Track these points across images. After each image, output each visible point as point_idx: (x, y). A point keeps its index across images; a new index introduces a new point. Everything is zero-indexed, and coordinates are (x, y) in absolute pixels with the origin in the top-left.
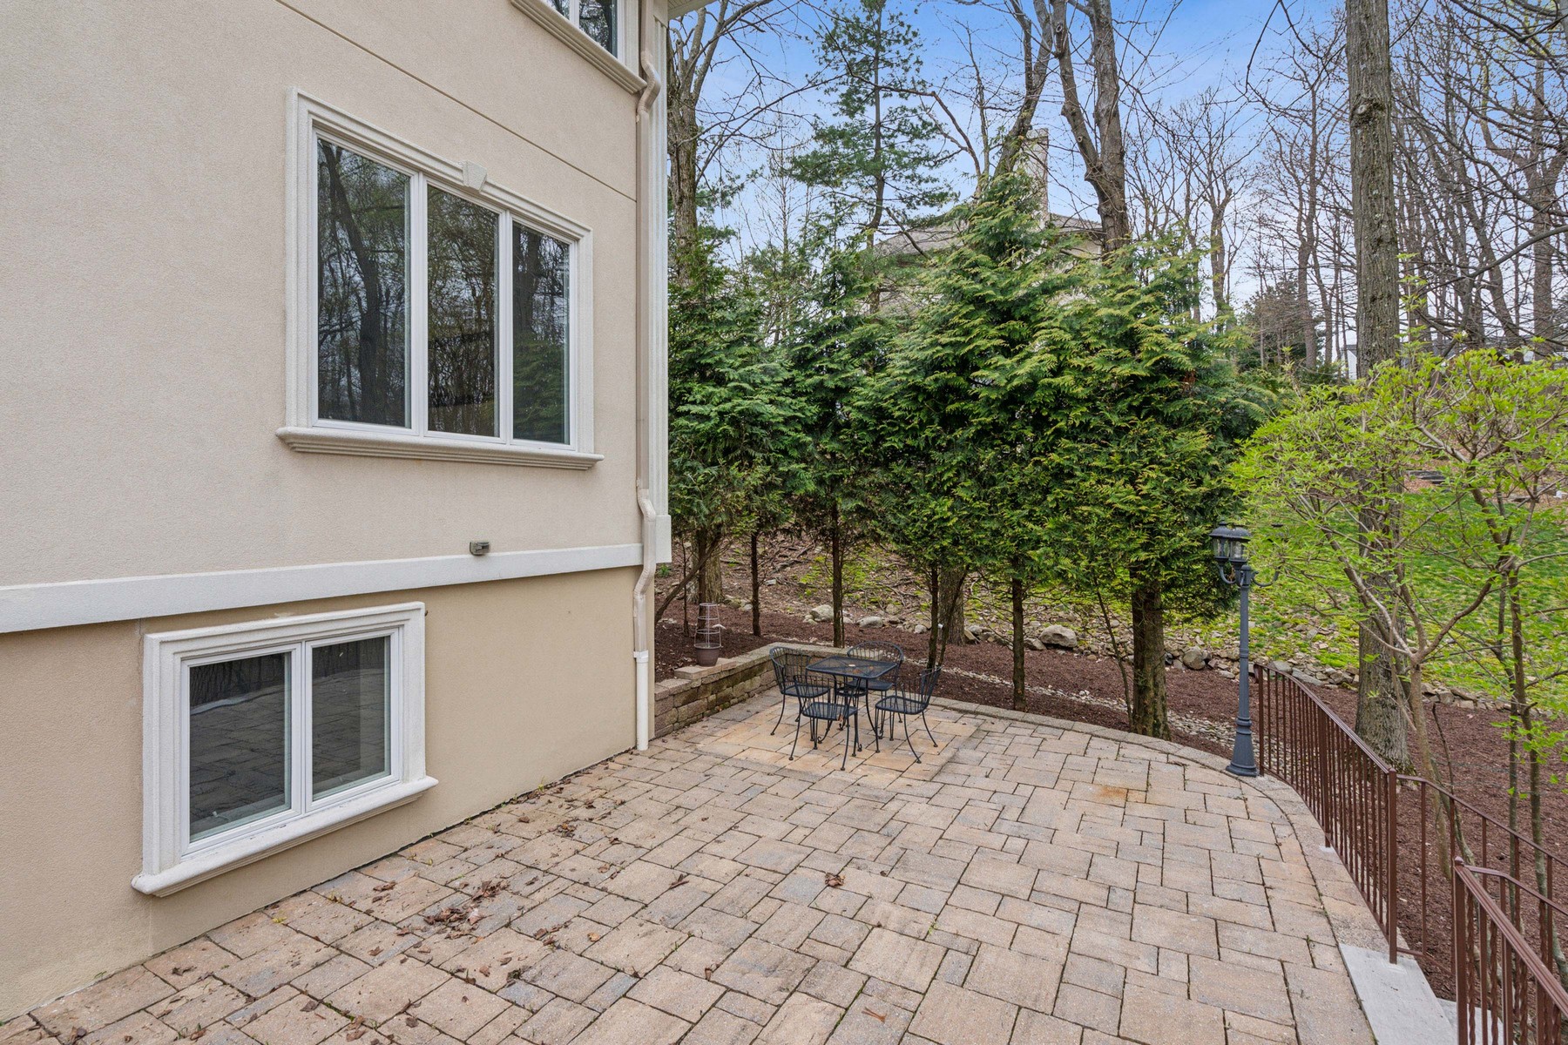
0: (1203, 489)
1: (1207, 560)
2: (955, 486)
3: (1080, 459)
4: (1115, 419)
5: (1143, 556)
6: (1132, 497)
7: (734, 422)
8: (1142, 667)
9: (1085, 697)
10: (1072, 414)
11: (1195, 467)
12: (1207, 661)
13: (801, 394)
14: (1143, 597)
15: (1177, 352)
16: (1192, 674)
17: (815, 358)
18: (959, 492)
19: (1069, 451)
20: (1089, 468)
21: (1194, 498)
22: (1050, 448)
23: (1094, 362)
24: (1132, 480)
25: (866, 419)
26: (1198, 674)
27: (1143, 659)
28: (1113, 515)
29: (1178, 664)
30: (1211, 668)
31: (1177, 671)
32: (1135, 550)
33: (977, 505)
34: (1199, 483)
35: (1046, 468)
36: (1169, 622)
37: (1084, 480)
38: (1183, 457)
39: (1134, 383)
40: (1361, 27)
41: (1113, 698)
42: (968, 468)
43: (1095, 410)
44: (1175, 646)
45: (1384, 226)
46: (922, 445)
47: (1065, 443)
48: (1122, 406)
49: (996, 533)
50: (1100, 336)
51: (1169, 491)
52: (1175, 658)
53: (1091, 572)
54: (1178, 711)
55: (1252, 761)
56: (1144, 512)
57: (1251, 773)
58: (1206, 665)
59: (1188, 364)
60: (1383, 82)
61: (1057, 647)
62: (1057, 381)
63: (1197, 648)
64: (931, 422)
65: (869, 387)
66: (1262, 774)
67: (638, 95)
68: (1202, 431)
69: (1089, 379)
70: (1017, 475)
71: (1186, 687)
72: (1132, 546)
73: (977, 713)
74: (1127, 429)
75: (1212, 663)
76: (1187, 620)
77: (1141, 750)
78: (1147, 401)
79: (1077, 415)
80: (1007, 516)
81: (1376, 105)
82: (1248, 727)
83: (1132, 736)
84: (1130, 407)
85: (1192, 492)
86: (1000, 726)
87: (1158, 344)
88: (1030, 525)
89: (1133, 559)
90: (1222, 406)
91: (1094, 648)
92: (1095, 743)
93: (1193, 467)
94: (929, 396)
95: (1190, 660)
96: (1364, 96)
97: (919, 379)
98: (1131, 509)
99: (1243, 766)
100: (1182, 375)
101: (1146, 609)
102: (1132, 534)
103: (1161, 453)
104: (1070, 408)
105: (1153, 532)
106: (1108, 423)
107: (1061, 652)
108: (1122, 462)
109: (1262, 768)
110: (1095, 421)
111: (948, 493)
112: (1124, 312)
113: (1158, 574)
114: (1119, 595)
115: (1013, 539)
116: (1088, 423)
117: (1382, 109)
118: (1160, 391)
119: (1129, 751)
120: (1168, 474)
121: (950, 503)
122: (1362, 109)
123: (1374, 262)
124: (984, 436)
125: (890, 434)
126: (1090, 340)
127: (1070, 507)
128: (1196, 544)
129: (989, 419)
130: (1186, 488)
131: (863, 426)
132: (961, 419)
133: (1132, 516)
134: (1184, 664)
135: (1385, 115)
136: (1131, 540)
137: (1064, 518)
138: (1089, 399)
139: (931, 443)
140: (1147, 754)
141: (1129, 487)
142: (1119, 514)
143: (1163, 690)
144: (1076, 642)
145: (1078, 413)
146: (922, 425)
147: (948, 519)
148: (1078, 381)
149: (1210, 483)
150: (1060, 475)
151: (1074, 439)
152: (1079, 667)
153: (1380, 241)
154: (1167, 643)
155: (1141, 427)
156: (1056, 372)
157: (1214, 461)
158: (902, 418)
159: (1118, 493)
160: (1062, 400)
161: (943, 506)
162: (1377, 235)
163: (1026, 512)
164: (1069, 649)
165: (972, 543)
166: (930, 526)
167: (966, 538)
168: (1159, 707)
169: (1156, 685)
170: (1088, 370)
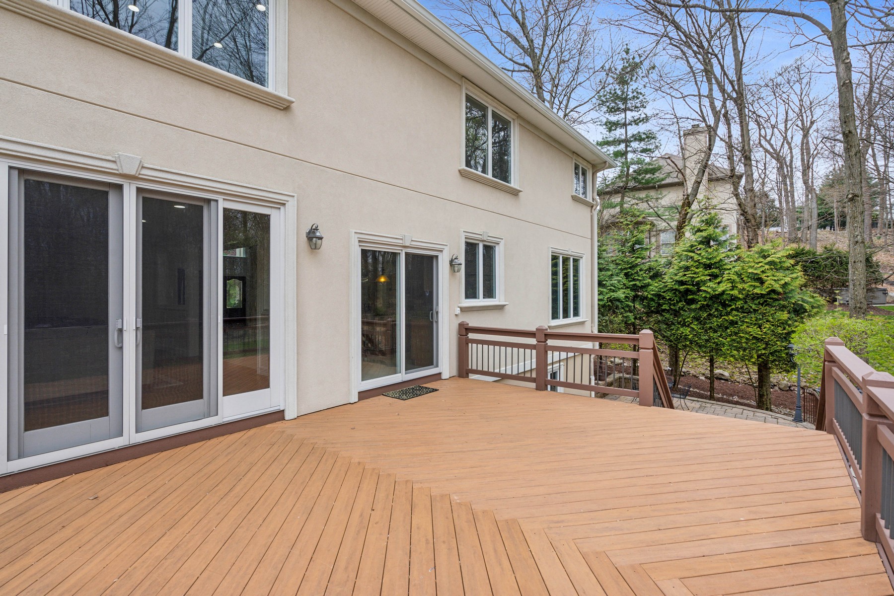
0: (785, 331)
1: (787, 354)
2: (691, 323)
3: (740, 318)
4: (754, 306)
5: (763, 352)
6: (760, 333)
7: (611, 301)
8: (762, 388)
9: (736, 398)
10: (737, 303)
11: (784, 323)
12: (790, 387)
13: (628, 288)
14: (763, 365)
15: (777, 287)
16: (783, 392)
17: (632, 274)
18: (692, 326)
19: (736, 315)
20: (743, 321)
21: (782, 333)
22: (728, 314)
23: (746, 286)
24: (760, 327)
25: (654, 298)
26: (785, 392)
27: (762, 385)
28: (753, 338)
29: (776, 388)
30: (792, 390)
31: (776, 391)
32: (761, 350)
33: (700, 331)
34: (784, 329)
35: (727, 320)
36: (773, 373)
37: (742, 326)
38: (779, 320)
39: (762, 296)
40: (850, 168)
41: (747, 400)
42: (697, 319)
43: (746, 302)
44: (775, 381)
45: (859, 237)
46: (677, 309)
47: (734, 312)
48: (756, 302)
49: (707, 341)
50: (748, 277)
51: (773, 331)
52: (775, 385)
53: (744, 356)
54: (776, 406)
55: (801, 418)
56: (764, 338)
57: (801, 421)
58: (789, 389)
59: (781, 290)
60: (858, 187)
61: (721, 379)
62: (732, 292)
63: (785, 382)
64: (681, 301)
65: (655, 286)
66: (804, 422)
67: (592, 207)
68: (786, 312)
69: (744, 292)
70: (715, 322)
71: (780, 397)
72: (760, 348)
73: (698, 401)
74: (758, 310)
75: (792, 389)
76: (780, 372)
77: (761, 413)
78: (766, 301)
79: (739, 304)
80: (711, 335)
81: (856, 196)
82: (800, 407)
83: (758, 410)
84: (759, 302)
85: (781, 332)
86: (708, 405)
87: (770, 284)
88: (721, 339)
89: (760, 353)
90: (793, 304)
91: (738, 380)
92: (745, 411)
93: (782, 323)
94: (680, 292)
95: (782, 387)
96: (851, 191)
97: (677, 287)
98: (760, 337)
99: (798, 419)
100: (779, 294)
101: (764, 369)
102: (759, 344)
103: (770, 319)
104: (737, 301)
105: (767, 344)
106: (751, 307)
107: (723, 381)
108: (756, 320)
109: (804, 420)
110: (746, 306)
111: (688, 326)
112: (758, 272)
113: (769, 358)
114: (754, 363)
115: (714, 343)
116: (743, 306)
117: (858, 197)
118: (770, 298)
119: (757, 414)
120: (773, 325)
121: (689, 329)
122: (850, 196)
123: (855, 249)
124: (703, 308)
125: (665, 304)
126: (744, 279)
127: (736, 334)
128: (783, 349)
129: (705, 303)
130: (780, 330)
131: (652, 300)
132: (693, 301)
133: (759, 339)
134: (779, 388)
135: (859, 199)
136: (759, 346)
137: (734, 337)
138: (744, 298)
139: (682, 309)
140: (764, 415)
141: (759, 329)
142: (754, 338)
143: (770, 396)
144: (729, 378)
145: (739, 303)
146: (678, 302)
147: (689, 335)
148: (740, 292)
149: (788, 329)
150: (733, 323)
151: (738, 311)
152: (732, 388)
153: (857, 242)
154: (771, 379)
155: (763, 309)
156: (732, 290)
157: (790, 322)
158: (670, 299)
159: (754, 330)
160: (734, 299)
161: (687, 331)
162: (856, 240)
163: (719, 335)
164: (727, 380)
165: (697, 343)
166: (681, 337)
167: (695, 342)
168: (768, 403)
169: (767, 395)
170: (744, 289)
